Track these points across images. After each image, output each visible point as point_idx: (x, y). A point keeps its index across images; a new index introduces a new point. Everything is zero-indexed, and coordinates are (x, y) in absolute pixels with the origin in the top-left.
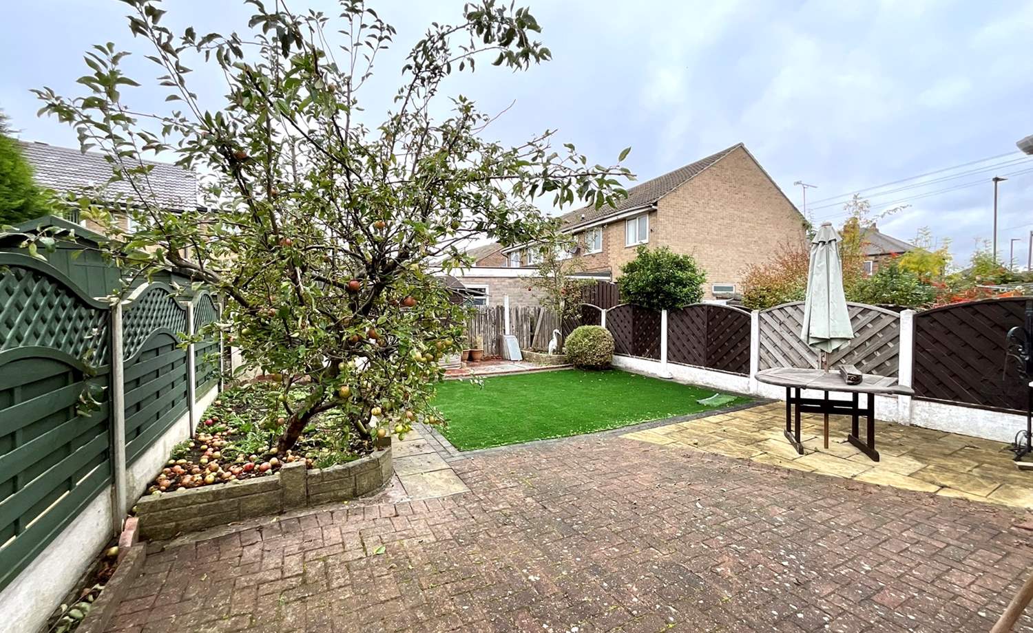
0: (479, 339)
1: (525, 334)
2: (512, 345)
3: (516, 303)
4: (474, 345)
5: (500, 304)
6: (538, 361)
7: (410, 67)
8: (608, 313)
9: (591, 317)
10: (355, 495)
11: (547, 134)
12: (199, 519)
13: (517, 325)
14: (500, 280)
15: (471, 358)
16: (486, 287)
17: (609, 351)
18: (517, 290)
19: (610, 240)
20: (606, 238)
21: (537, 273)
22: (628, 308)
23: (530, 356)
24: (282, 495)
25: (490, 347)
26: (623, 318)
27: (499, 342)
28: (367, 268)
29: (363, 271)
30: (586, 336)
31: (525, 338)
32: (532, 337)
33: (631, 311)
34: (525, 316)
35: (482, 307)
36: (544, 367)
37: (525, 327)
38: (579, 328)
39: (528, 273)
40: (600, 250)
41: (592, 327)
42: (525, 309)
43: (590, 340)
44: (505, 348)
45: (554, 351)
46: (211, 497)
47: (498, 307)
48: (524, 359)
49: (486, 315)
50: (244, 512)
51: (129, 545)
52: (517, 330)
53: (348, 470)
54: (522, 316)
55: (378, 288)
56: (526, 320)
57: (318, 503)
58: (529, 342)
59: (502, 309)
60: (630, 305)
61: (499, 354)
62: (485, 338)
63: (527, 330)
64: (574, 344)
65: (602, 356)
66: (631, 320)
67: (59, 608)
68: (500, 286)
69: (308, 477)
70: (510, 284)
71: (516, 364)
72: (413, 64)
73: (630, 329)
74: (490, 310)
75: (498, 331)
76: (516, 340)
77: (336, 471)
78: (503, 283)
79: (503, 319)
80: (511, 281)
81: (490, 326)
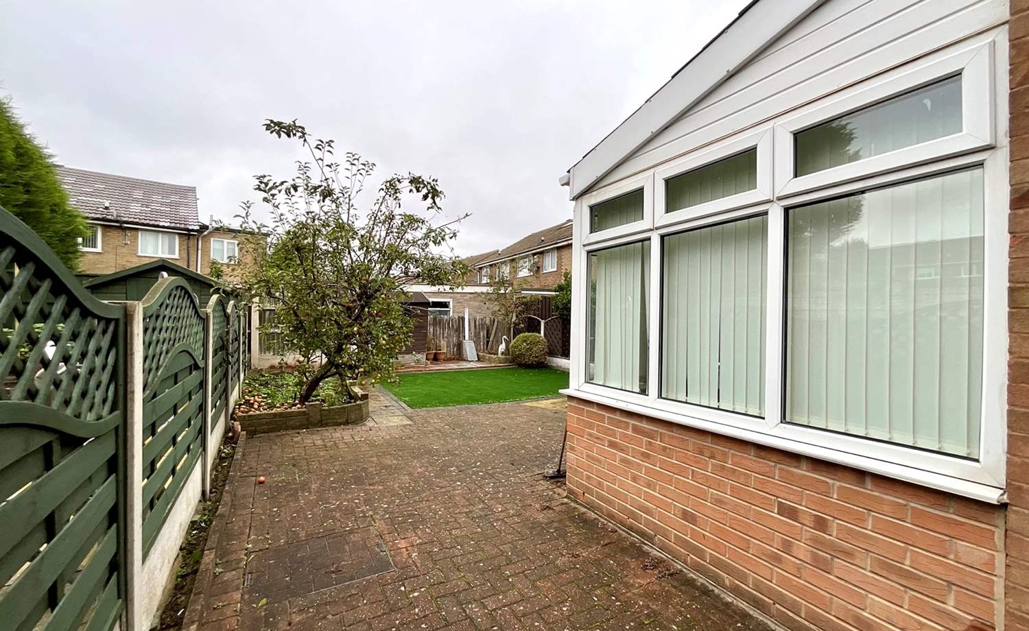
0: (443, 343)
1: (482, 339)
2: (470, 348)
3: (476, 314)
4: (438, 347)
5: (461, 315)
6: (490, 360)
7: (383, 190)
8: (545, 323)
9: (533, 326)
10: (347, 423)
11: (467, 215)
12: (266, 427)
13: (475, 333)
14: (462, 295)
15: (436, 359)
16: (450, 300)
17: (542, 353)
18: (477, 304)
19: (563, 260)
20: (560, 259)
21: (490, 290)
22: (559, 319)
23: (484, 357)
24: (308, 419)
25: (452, 350)
26: (555, 327)
27: (460, 346)
28: (358, 296)
29: (355, 298)
30: (525, 341)
31: (482, 343)
32: (488, 342)
33: (561, 321)
34: (482, 324)
35: (446, 317)
36: (493, 365)
37: (482, 334)
38: (521, 335)
39: (484, 289)
40: (555, 269)
41: (531, 334)
42: (482, 320)
43: (527, 344)
44: (464, 351)
45: (503, 353)
46: (272, 416)
47: (459, 317)
48: (479, 360)
49: (449, 324)
50: (288, 426)
51: (240, 430)
52: (475, 336)
53: (344, 408)
54: (479, 325)
55: (363, 307)
56: (483, 328)
57: (326, 425)
58: (485, 347)
59: (463, 319)
60: (560, 317)
61: (459, 356)
62: (448, 342)
63: (484, 337)
64: (515, 347)
65: (537, 357)
66: (561, 329)
67: (220, 448)
68: (462, 300)
69: (321, 410)
70: (471, 298)
71: (471, 363)
72: (384, 188)
73: (560, 336)
74: (452, 320)
75: (459, 337)
76: (473, 344)
77: (337, 408)
78: (465, 298)
79: (464, 328)
80: (472, 296)
81: (452, 333)
